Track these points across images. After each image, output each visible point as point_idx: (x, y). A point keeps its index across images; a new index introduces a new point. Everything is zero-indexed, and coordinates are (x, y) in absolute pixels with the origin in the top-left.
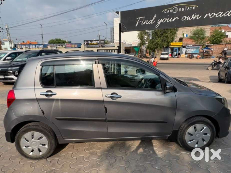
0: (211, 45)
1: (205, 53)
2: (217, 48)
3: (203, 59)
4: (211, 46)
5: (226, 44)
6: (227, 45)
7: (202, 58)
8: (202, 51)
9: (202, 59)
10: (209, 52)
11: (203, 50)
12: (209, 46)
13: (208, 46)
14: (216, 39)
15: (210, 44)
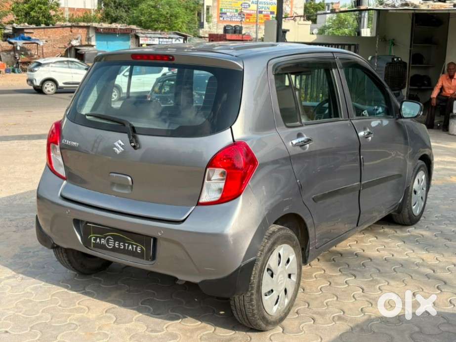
0: (32, 26)
1: (20, 52)
2: (49, 37)
3: (17, 74)
4: (32, 31)
5: (71, 27)
6: (75, 30)
7: (14, 71)
8: (7, 49)
9: (13, 74)
10: (30, 50)
11: (10, 43)
12: (25, 31)
13: (23, 29)
14: (36, 8)
15: (26, 24)
